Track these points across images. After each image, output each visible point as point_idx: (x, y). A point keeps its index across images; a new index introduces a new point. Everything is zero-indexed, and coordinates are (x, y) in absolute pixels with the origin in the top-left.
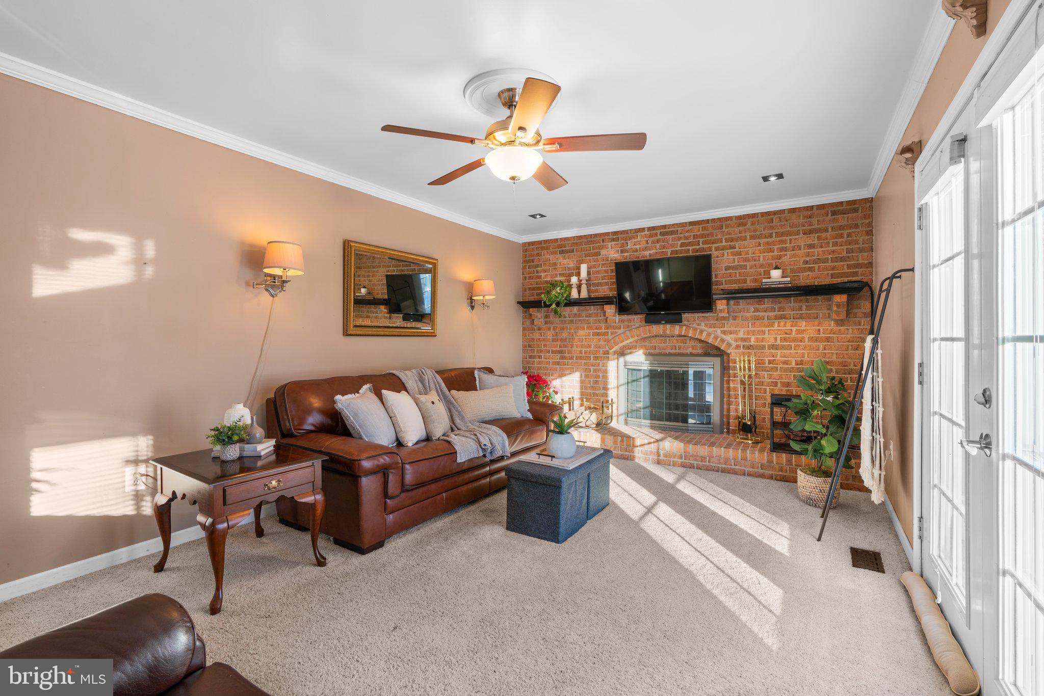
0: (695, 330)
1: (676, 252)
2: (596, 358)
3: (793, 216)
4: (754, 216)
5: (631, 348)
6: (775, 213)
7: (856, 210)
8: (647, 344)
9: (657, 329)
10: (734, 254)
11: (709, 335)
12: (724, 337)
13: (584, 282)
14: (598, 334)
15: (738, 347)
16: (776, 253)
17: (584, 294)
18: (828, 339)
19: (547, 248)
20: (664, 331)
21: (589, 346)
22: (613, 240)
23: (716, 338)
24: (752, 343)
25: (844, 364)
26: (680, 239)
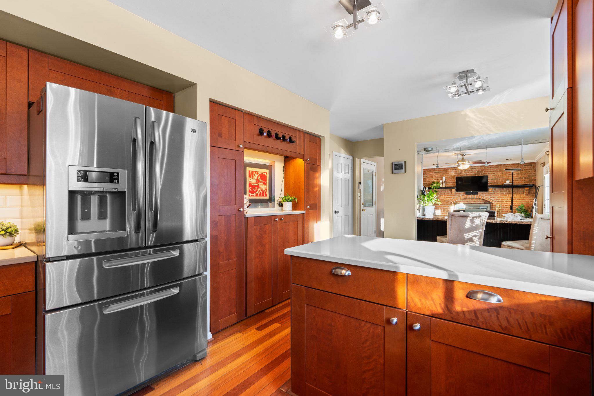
0: (482, 196)
1: (476, 174)
2: (447, 205)
3: (513, 166)
4: (501, 165)
5: (459, 202)
6: (507, 165)
7: (531, 165)
8: (465, 200)
9: (469, 196)
10: (494, 175)
11: (486, 198)
12: (491, 199)
13: (444, 182)
14: (448, 198)
15: (496, 201)
16: (507, 176)
17: (444, 186)
18: (523, 199)
19: (429, 171)
20: (472, 197)
21: (445, 201)
22: (454, 170)
23: (489, 199)
24: (500, 200)
25: (528, 206)
26: (477, 170)
